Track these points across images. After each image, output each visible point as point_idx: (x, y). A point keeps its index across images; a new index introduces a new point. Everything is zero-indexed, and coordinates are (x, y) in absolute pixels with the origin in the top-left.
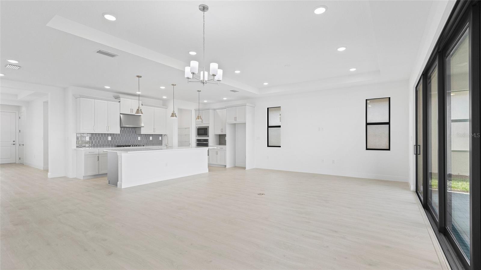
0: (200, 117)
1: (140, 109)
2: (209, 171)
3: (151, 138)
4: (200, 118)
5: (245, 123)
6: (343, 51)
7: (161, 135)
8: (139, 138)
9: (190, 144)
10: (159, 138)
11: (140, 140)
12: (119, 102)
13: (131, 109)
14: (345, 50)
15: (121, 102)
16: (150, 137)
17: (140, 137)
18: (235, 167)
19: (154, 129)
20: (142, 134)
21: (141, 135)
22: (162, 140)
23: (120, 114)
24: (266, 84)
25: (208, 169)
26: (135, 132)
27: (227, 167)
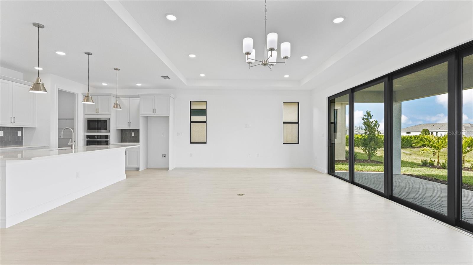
0: (119, 105)
1: (40, 83)
2: (126, 177)
4: (119, 107)
5: (169, 116)
6: (305, 59)
7: (21, 129)
14: (307, 58)
18: (148, 168)
24: (202, 75)
25: (125, 174)
27: (141, 169)
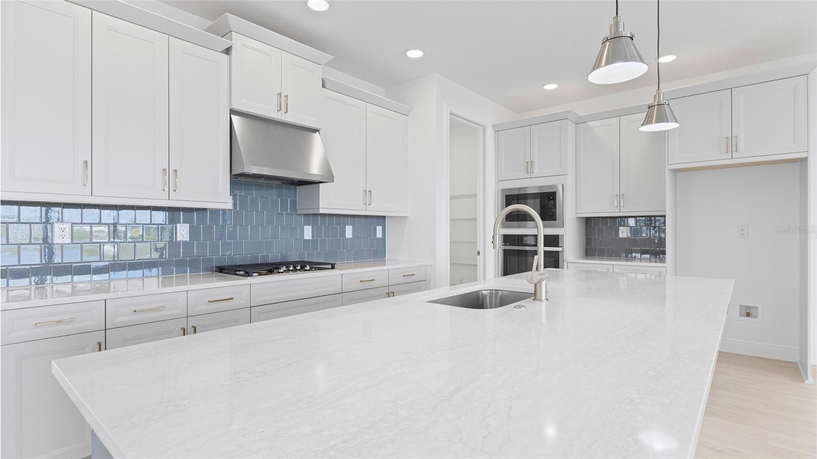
3: (349, 231)
7: (381, 219)
8: (308, 233)
9: (479, 253)
10: (375, 230)
11: (310, 238)
12: (228, 51)
13: (280, 94)
15: (233, 51)
16: (347, 227)
17: (310, 227)
19: (368, 193)
20: (321, 211)
21: (315, 217)
22: (383, 239)
23: (232, 112)
26: (294, 204)
